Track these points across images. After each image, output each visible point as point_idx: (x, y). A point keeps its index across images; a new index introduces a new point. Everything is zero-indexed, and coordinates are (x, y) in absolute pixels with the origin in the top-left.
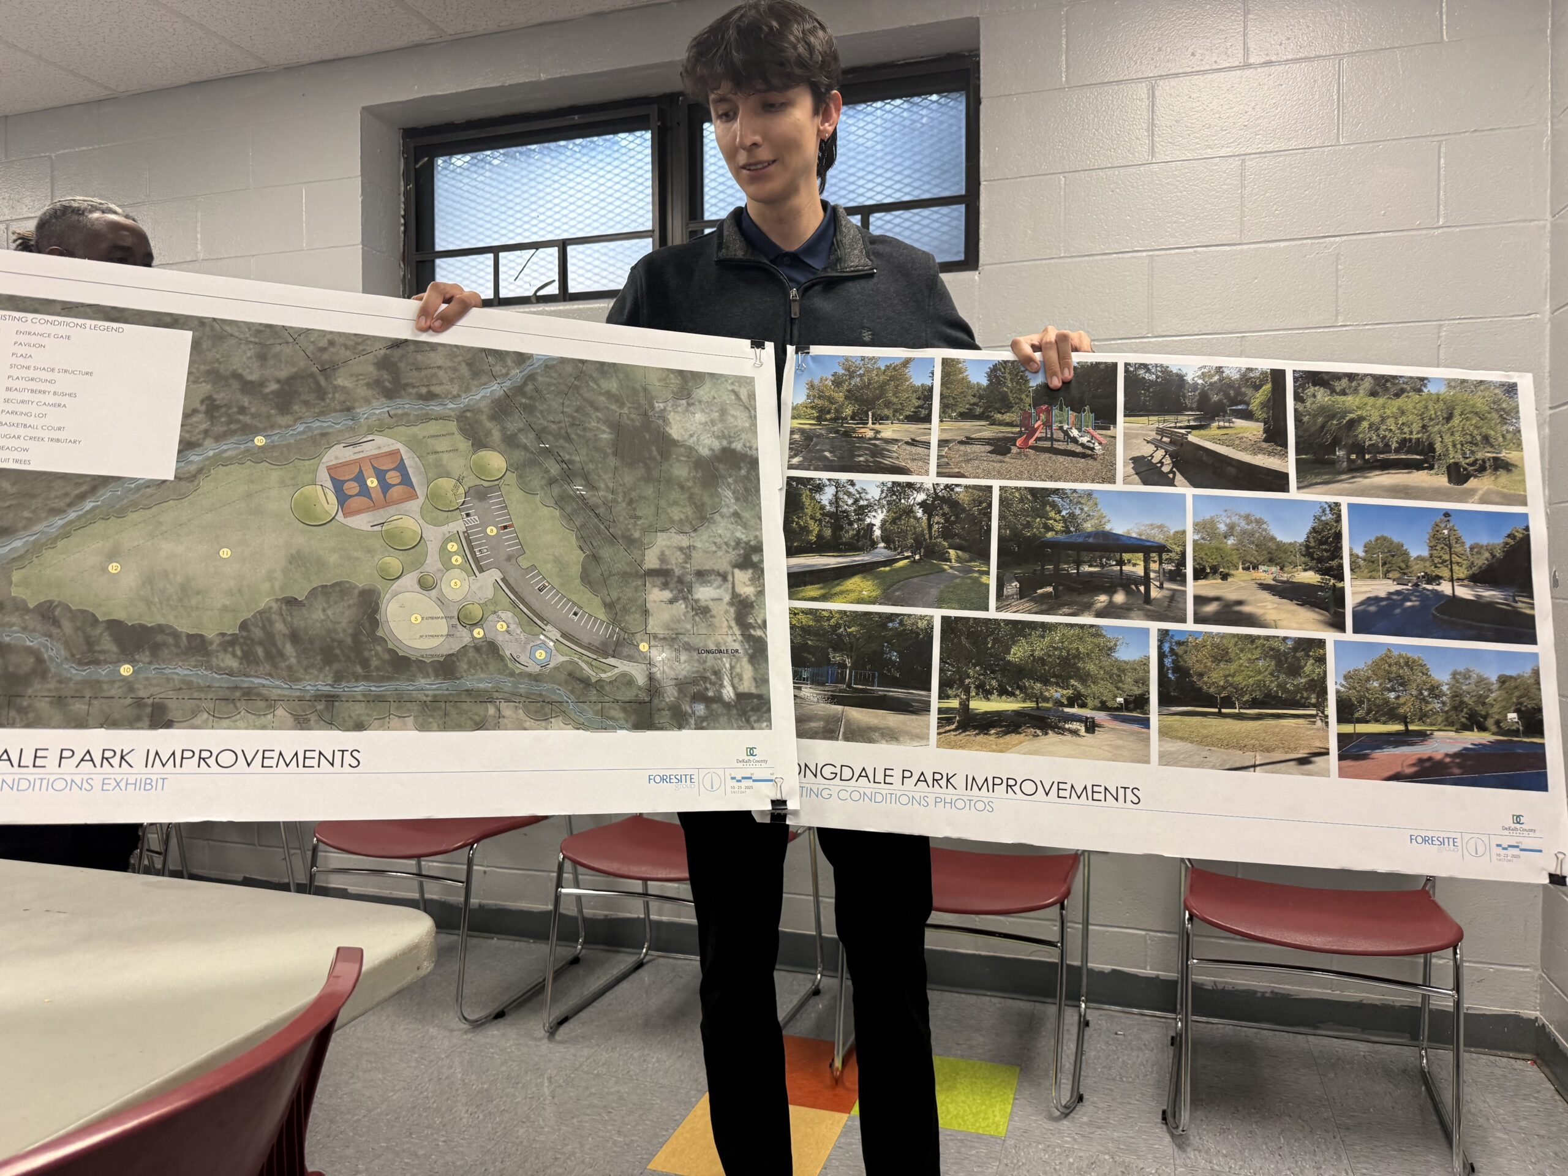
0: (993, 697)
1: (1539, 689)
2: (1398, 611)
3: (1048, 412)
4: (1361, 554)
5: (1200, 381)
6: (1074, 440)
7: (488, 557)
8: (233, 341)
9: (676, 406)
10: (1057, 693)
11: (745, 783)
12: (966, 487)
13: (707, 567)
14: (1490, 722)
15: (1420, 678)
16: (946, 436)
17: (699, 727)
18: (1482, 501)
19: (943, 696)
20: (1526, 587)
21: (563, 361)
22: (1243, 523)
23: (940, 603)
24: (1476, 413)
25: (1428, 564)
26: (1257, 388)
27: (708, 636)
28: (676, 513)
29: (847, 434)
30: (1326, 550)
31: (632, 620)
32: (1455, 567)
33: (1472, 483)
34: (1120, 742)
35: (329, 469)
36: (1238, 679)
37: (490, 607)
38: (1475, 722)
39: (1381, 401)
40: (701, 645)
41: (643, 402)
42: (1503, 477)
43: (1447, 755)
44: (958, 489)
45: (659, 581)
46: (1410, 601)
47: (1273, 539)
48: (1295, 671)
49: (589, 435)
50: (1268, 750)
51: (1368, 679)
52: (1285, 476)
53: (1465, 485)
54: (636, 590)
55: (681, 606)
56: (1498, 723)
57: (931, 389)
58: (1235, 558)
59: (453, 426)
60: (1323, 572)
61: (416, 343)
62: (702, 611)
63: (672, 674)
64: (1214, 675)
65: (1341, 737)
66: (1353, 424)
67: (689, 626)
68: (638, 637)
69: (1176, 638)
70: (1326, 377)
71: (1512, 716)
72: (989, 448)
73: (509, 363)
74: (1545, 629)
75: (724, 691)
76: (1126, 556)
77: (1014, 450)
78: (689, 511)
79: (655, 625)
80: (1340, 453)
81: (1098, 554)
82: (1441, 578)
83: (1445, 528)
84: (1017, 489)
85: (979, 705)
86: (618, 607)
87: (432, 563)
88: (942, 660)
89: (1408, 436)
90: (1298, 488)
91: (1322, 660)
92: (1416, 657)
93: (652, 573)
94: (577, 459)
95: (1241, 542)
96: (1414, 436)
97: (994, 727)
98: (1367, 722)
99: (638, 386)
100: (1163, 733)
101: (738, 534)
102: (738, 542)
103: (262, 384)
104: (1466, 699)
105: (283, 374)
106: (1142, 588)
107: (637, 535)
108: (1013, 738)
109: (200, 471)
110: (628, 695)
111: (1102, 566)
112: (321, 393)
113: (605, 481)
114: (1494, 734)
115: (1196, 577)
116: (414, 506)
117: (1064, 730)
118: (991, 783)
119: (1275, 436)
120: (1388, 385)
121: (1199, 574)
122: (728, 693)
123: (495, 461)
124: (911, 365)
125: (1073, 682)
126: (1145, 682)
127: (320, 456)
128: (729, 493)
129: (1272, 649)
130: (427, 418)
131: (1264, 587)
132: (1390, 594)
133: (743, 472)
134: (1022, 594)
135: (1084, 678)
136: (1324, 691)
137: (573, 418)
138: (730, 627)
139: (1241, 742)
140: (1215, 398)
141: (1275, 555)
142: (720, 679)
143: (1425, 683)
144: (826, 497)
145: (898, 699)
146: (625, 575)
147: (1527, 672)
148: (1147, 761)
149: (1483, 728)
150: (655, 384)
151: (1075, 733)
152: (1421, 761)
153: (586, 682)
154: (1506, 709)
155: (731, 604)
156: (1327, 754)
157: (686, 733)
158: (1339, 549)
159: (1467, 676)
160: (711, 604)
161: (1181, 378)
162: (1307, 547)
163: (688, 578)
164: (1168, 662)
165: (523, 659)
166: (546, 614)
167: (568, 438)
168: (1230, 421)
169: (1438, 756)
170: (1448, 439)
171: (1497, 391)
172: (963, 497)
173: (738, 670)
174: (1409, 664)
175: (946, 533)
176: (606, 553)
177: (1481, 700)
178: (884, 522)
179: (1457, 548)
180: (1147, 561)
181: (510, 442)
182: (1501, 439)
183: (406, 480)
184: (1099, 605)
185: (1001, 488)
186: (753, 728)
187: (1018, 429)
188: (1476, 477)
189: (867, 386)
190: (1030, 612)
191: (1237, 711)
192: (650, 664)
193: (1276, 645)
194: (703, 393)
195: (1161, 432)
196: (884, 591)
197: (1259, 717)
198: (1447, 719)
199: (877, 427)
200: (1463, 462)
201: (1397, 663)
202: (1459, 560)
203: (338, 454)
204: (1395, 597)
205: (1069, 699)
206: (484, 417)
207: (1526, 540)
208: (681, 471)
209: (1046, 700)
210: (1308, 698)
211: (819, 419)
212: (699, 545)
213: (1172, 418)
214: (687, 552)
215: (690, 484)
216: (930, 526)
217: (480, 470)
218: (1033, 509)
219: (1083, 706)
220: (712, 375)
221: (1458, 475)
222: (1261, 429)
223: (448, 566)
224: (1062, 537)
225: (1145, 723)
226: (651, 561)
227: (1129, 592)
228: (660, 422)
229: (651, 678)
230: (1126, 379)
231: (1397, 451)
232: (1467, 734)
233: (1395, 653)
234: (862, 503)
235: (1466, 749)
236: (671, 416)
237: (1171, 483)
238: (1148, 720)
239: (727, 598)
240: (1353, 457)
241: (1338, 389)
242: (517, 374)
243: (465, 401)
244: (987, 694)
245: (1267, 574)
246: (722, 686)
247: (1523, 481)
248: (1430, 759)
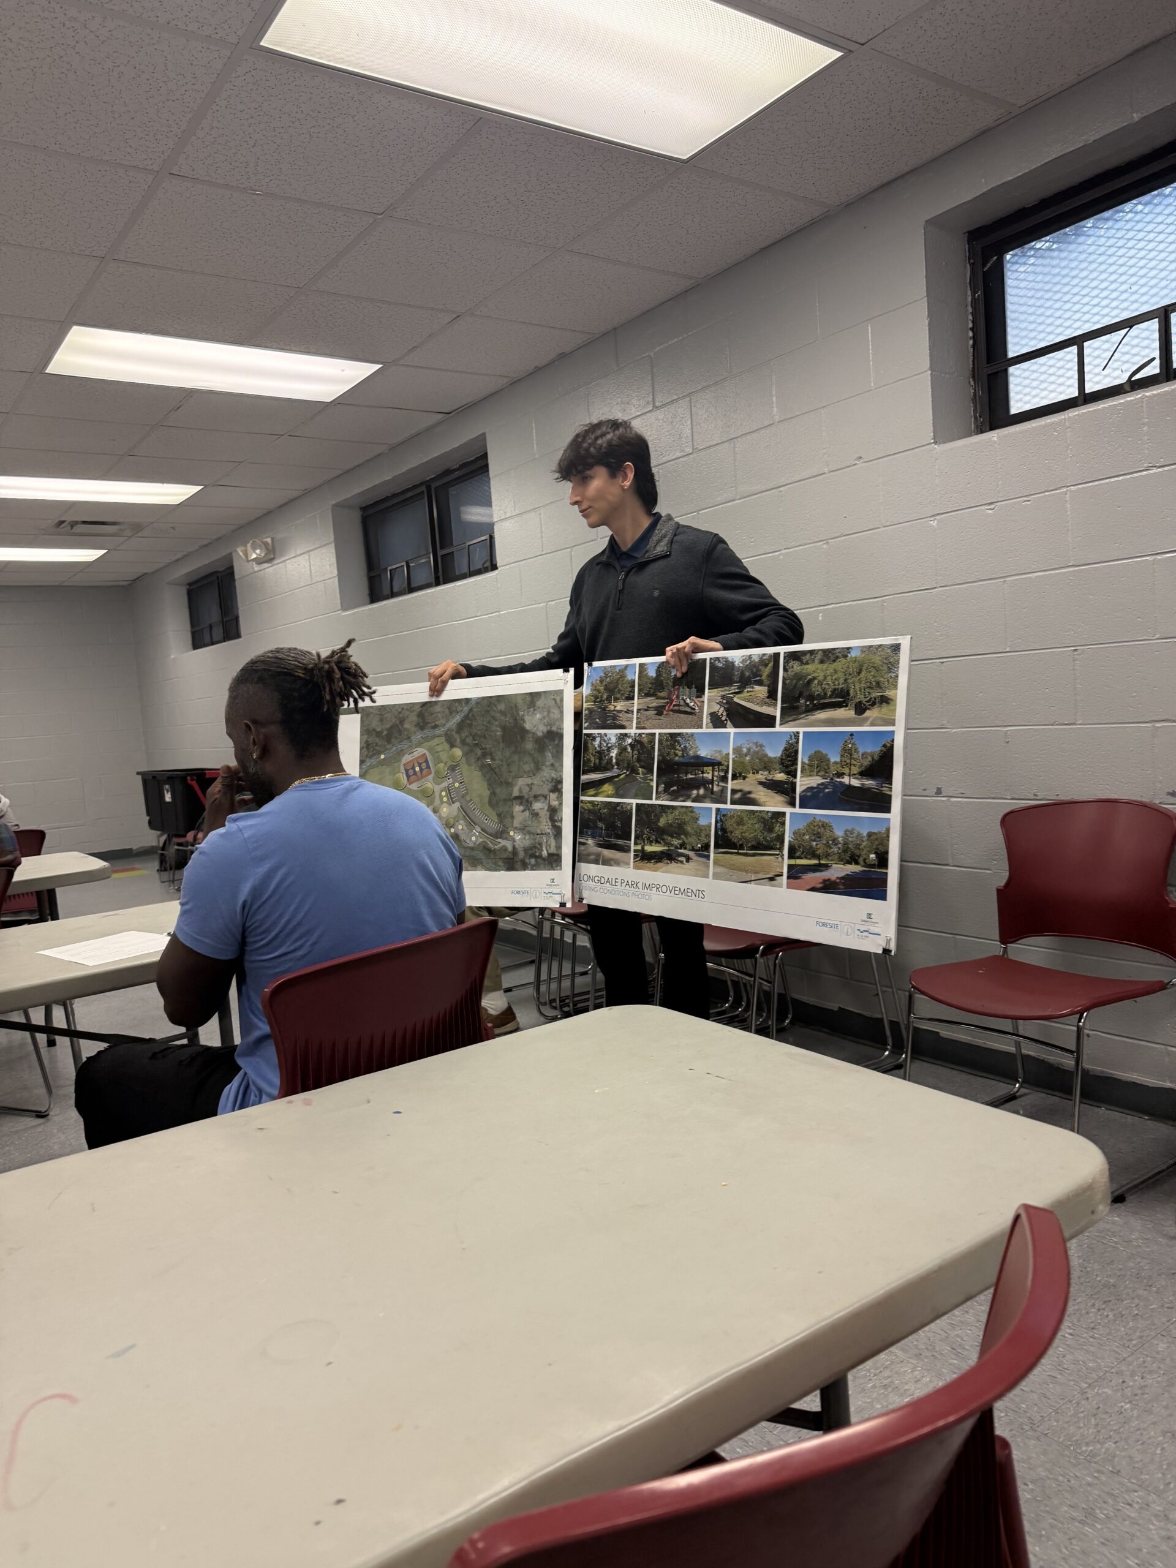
0: (653, 844)
1: (888, 840)
2: (821, 794)
3: (679, 689)
4: (807, 762)
5: (741, 665)
6: (687, 705)
7: (455, 797)
8: (372, 715)
9: (528, 712)
10: (676, 842)
11: (549, 895)
12: (647, 734)
13: (539, 793)
14: (861, 860)
15: (828, 833)
16: (640, 707)
17: (532, 869)
18: (872, 725)
19: (636, 844)
20: (888, 777)
21: (484, 698)
22: (754, 747)
23: (635, 797)
24: (874, 667)
25: (839, 766)
26: (766, 665)
27: (537, 827)
28: (527, 768)
29: (604, 709)
30: (790, 761)
31: (508, 821)
32: (852, 767)
33: (868, 713)
34: (698, 867)
35: (404, 765)
36: (746, 834)
37: (456, 819)
38: (854, 859)
39: (825, 666)
40: (534, 832)
41: (515, 713)
42: (885, 708)
43: (838, 878)
44: (643, 736)
45: (518, 801)
46: (828, 788)
47: (766, 755)
48: (771, 830)
49: (492, 734)
50: (756, 873)
51: (804, 834)
52: (774, 718)
53: (864, 715)
54: (509, 807)
55: (527, 813)
56: (865, 860)
57: (634, 682)
58: (749, 768)
59: (443, 739)
60: (788, 773)
61: (430, 702)
62: (535, 815)
63: (522, 845)
64: (737, 832)
65: (790, 867)
66: (810, 682)
67: (530, 823)
68: (510, 829)
69: (723, 813)
70: (799, 654)
71: (873, 856)
72: (655, 712)
73: (463, 705)
74: (896, 804)
75: (543, 853)
76: (705, 768)
77: (665, 712)
78: (532, 765)
79: (516, 823)
80: (802, 701)
81: (694, 768)
82: (844, 774)
83: (850, 743)
84: (665, 734)
85: (649, 848)
86: (502, 815)
87: (437, 802)
88: (636, 826)
89: (837, 687)
90: (781, 724)
91: (783, 824)
92: (827, 821)
93: (516, 798)
94: (488, 746)
95: (752, 758)
96: (840, 687)
97: (653, 859)
98: (802, 858)
99: (513, 705)
100: (716, 863)
101: (553, 775)
102: (553, 779)
103: (382, 732)
104: (850, 846)
105: (388, 726)
106: (710, 786)
107: (510, 780)
108: (659, 865)
109: (366, 771)
110: (505, 855)
111: (696, 774)
112: (400, 732)
113: (498, 755)
114: (863, 866)
115: (733, 779)
116: (431, 777)
117: (678, 860)
118: (650, 887)
119: (772, 695)
120: (830, 655)
121: (734, 777)
122: (545, 853)
123: (458, 752)
124: (628, 668)
125: (682, 836)
126: (709, 836)
127: (400, 760)
128: (550, 755)
129: (762, 818)
130: (434, 737)
131: (761, 783)
132: (819, 785)
133: (556, 742)
134: (666, 791)
135: (686, 834)
136: (782, 842)
137: (487, 727)
138: (547, 822)
139: (747, 869)
140: (747, 674)
141: (766, 764)
142: (542, 847)
143: (831, 836)
144: (596, 743)
145: (619, 845)
146: (505, 800)
147: (883, 830)
148: (707, 877)
149: (857, 863)
150: (519, 701)
151: (682, 862)
152: (824, 881)
153: (489, 850)
154: (870, 852)
155: (548, 811)
156: (782, 875)
157: (527, 872)
158: (796, 759)
159: (852, 832)
160: (539, 811)
161: (733, 663)
162: (782, 759)
163: (530, 799)
164: (719, 825)
165: (468, 841)
166: (476, 820)
167: (485, 737)
168: (753, 688)
169: (833, 878)
170: (858, 686)
171: (889, 651)
172: (645, 740)
173: (549, 842)
174: (824, 825)
175: (639, 760)
176: (498, 791)
177: (858, 846)
178: (617, 754)
179: (855, 756)
180: (713, 771)
181: (463, 742)
182: (886, 683)
183: (428, 767)
184: (693, 796)
185: (660, 734)
186: (554, 870)
187: (666, 701)
188: (870, 709)
189: (611, 683)
190: (668, 800)
191: (745, 851)
192: (514, 841)
193: (764, 815)
194: (540, 703)
195: (723, 697)
196: (616, 792)
197: (754, 855)
198: (840, 857)
199: (615, 704)
200: (864, 700)
201: (818, 825)
202: (855, 763)
203: (406, 758)
204: (821, 787)
205: (681, 845)
206: (454, 733)
207: (892, 747)
208: (529, 746)
209: (672, 845)
210: (776, 845)
211: (595, 702)
212: (535, 782)
213: (727, 688)
214: (530, 786)
215: (533, 752)
216: (633, 756)
217: (452, 757)
218: (671, 744)
219: (685, 849)
220: (545, 692)
221: (860, 709)
222: (766, 691)
223: (442, 802)
224: (681, 760)
225: (708, 857)
226: (516, 793)
227: (706, 789)
228: (522, 722)
229: (514, 847)
230: (710, 667)
231: (830, 697)
232: (849, 866)
233: (818, 819)
234: (609, 745)
235: (847, 875)
236: (527, 718)
237: (725, 727)
238: (709, 855)
239: (546, 808)
240: (808, 703)
241: (804, 661)
242: (466, 709)
243: (447, 726)
244: (651, 843)
245: (762, 776)
246: (542, 850)
247: (895, 710)
248: (829, 880)
